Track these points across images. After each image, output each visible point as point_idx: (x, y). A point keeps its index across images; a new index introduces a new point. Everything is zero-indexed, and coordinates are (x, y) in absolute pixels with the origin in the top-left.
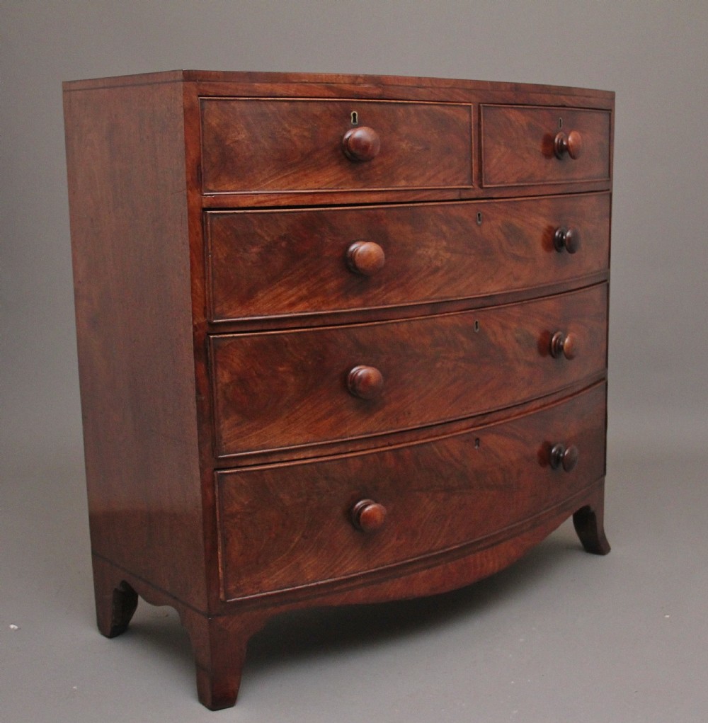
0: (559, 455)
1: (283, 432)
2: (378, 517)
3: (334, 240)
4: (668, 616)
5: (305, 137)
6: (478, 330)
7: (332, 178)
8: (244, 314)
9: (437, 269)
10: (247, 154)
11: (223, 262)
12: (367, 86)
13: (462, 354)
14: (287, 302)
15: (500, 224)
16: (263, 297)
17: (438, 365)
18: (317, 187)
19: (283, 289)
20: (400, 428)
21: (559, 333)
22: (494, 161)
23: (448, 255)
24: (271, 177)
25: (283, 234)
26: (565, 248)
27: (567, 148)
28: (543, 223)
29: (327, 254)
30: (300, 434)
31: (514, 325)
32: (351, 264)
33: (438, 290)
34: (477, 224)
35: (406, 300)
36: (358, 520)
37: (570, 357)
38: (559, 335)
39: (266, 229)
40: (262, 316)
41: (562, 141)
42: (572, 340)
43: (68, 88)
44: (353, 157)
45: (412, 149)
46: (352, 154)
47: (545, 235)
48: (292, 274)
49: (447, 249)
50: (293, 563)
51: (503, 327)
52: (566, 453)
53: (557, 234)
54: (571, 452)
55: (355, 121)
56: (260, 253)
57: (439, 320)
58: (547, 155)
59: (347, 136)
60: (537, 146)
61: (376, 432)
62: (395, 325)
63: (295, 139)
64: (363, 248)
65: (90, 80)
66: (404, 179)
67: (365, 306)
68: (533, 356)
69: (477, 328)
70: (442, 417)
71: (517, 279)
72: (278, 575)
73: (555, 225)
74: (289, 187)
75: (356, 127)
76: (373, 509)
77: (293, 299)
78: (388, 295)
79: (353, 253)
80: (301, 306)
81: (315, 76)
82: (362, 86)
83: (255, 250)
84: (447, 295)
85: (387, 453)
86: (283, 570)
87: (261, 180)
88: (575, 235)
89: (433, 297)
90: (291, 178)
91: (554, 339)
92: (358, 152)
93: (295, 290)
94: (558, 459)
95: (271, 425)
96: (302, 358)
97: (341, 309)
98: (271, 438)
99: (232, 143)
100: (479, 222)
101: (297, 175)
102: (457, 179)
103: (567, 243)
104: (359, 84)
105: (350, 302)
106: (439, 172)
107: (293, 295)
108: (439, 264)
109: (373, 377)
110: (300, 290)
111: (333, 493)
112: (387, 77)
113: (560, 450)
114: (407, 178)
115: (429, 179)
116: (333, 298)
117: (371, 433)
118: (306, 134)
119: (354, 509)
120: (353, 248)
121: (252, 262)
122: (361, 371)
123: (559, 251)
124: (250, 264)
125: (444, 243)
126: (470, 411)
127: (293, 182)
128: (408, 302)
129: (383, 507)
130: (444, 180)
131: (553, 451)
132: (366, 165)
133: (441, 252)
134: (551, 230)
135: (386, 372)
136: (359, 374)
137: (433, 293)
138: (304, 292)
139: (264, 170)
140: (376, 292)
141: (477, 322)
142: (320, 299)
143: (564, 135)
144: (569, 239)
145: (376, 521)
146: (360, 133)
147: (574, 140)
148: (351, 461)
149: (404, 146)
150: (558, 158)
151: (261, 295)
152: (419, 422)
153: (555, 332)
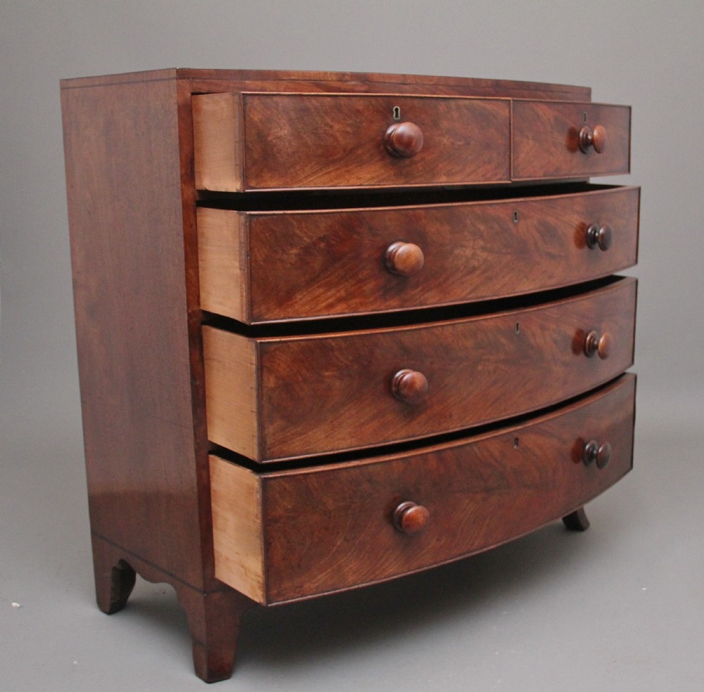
0: (592, 452)
1: (327, 437)
2: (421, 519)
3: (372, 241)
4: (644, 589)
5: (347, 132)
6: (519, 332)
7: (374, 175)
8: (282, 316)
9: (474, 269)
10: (289, 150)
11: (262, 263)
12: (353, 83)
13: (502, 357)
14: (324, 304)
15: (535, 223)
16: (301, 299)
17: (480, 368)
18: (358, 184)
19: (321, 290)
20: (441, 431)
21: (593, 332)
22: (522, 156)
23: (485, 255)
24: (314, 173)
25: (322, 235)
26: (597, 245)
27: (592, 142)
28: (576, 220)
29: (365, 255)
30: (344, 439)
31: (553, 326)
32: (389, 265)
33: (474, 290)
34: (513, 222)
35: (443, 301)
36: (400, 524)
37: (603, 356)
38: (594, 335)
39: (305, 230)
40: (300, 317)
41: (587, 135)
42: (607, 340)
43: (66, 86)
44: (395, 152)
45: (453, 144)
46: (395, 150)
47: (578, 232)
48: (330, 275)
49: (484, 249)
50: (335, 566)
51: (543, 328)
52: (600, 450)
53: (589, 231)
54: (605, 449)
55: (397, 116)
56: (299, 255)
57: (482, 322)
58: (572, 149)
59: (389, 131)
60: (562, 139)
61: (418, 435)
62: (440, 328)
63: (338, 134)
64: (402, 249)
65: (87, 78)
66: (445, 174)
67: (402, 307)
68: (568, 356)
69: (518, 329)
70: (482, 419)
71: (551, 277)
72: (319, 580)
73: (587, 222)
74: (330, 184)
75: (400, 122)
76: (416, 511)
77: (331, 300)
78: (426, 295)
79: (393, 254)
80: (339, 308)
81: (304, 73)
82: (349, 83)
83: (294, 251)
84: (483, 294)
85: (430, 455)
86: (324, 574)
87: (303, 176)
88: (608, 232)
89: (470, 296)
90: (333, 174)
91: (588, 338)
92: (401, 148)
93: (333, 292)
94: (591, 456)
95: (315, 430)
96: (347, 362)
97: (379, 310)
98: (315, 442)
99: (274, 139)
100: (515, 221)
101: (339, 172)
102: (496, 175)
103: (600, 240)
104: (346, 81)
105: (387, 303)
106: (479, 167)
107: (331, 297)
108: (476, 264)
109: (418, 381)
110: (338, 291)
111: (376, 495)
112: (373, 74)
113: (593, 447)
114: (449, 174)
115: (469, 175)
116: (371, 299)
117: (413, 436)
118: (349, 129)
119: (396, 512)
120: (392, 248)
121: (291, 263)
122: (406, 375)
123: (590, 247)
124: (289, 265)
125: (481, 243)
126: (508, 412)
127: (336, 178)
128: (445, 302)
129: (425, 509)
130: (483, 176)
131: (587, 447)
132: (407, 162)
133: (478, 252)
134: (583, 227)
135: (430, 375)
136: (405, 378)
137: (470, 293)
138: (343, 293)
139: (306, 166)
140: (413, 293)
141: (518, 324)
142: (357, 300)
143: (589, 129)
144: (603, 236)
145: (418, 523)
146: (402, 129)
147: (599, 134)
148: (394, 464)
149: (445, 141)
150: (583, 152)
151: (299, 297)
152: (459, 425)
153: (590, 332)
